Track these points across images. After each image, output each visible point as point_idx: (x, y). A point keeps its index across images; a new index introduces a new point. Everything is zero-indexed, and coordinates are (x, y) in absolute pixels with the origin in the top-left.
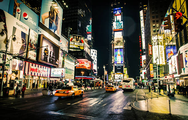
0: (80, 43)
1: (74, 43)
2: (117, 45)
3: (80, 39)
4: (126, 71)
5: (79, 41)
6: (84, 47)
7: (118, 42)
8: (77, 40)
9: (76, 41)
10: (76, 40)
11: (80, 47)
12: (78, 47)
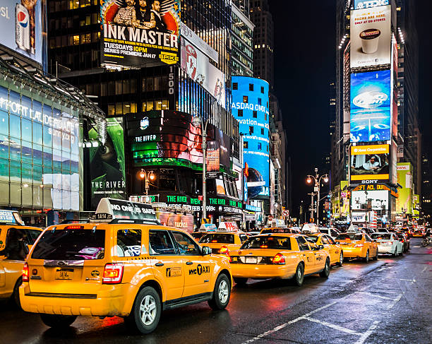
0: (160, 34)
1: (126, 33)
2: (361, 50)
3: (160, 11)
4: (408, 178)
5: (151, 24)
6: (179, 54)
7: (370, 35)
8: (143, 16)
9: (136, 23)
10: (139, 16)
11: (157, 52)
12: (151, 50)
